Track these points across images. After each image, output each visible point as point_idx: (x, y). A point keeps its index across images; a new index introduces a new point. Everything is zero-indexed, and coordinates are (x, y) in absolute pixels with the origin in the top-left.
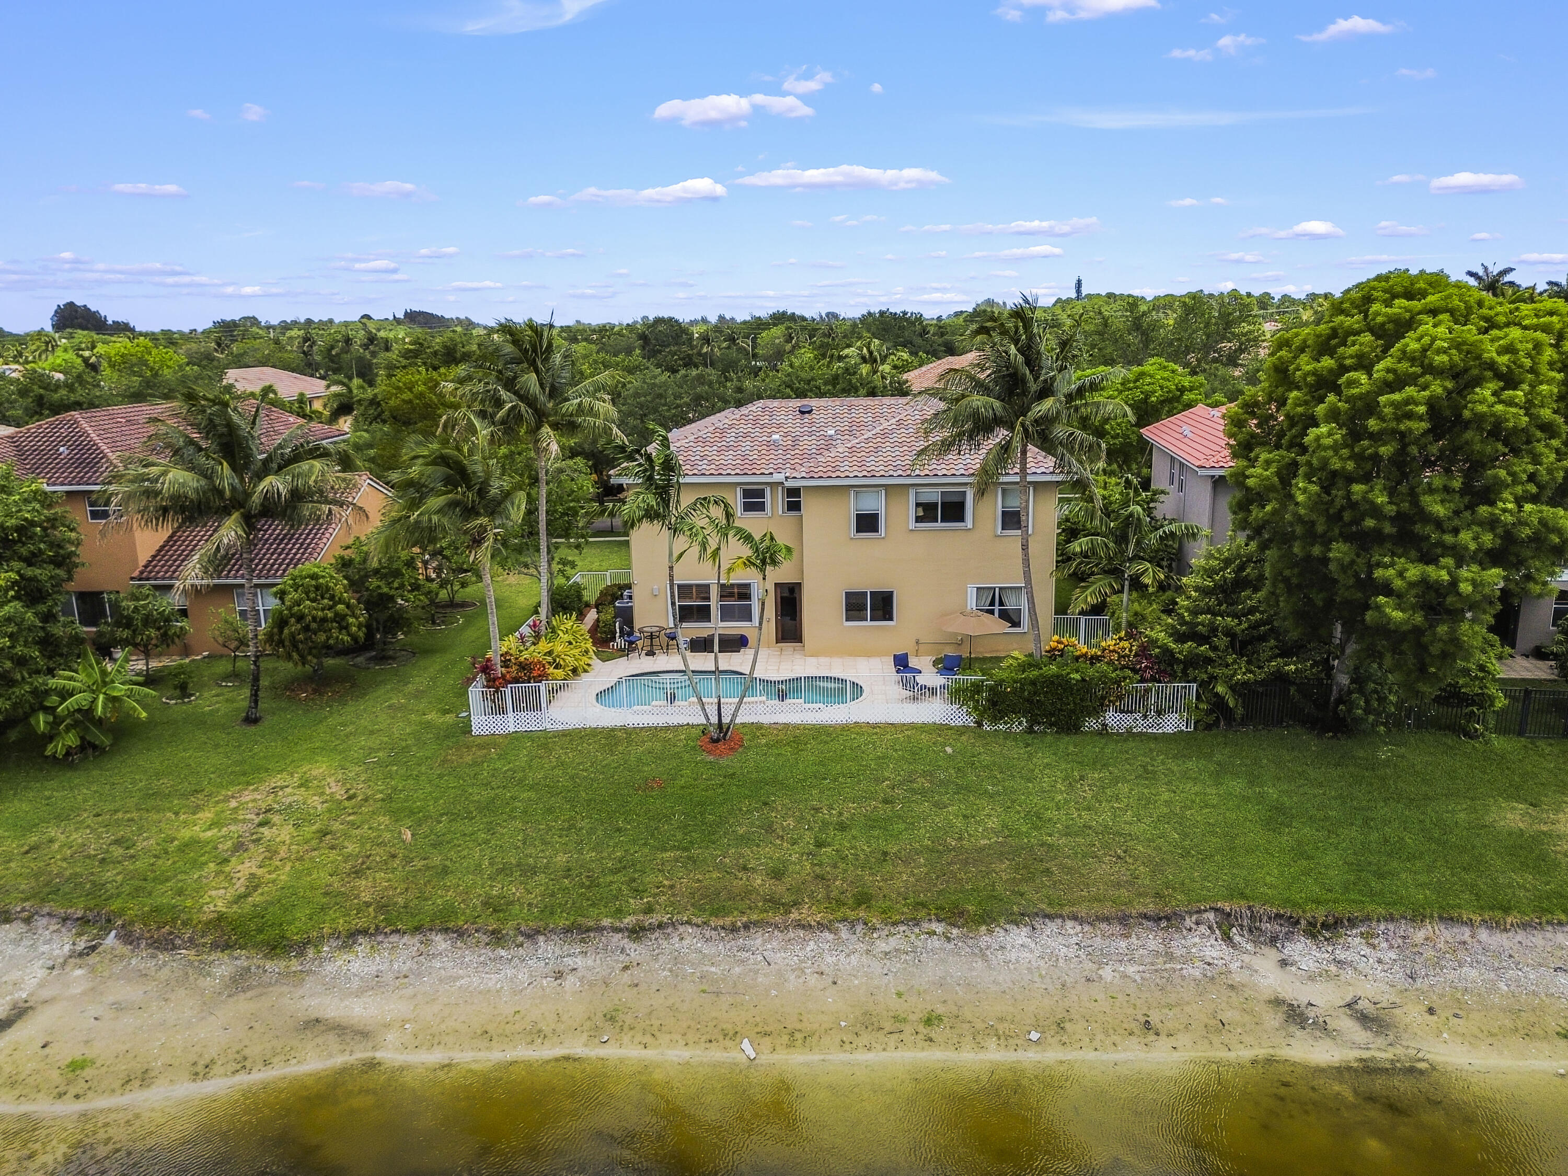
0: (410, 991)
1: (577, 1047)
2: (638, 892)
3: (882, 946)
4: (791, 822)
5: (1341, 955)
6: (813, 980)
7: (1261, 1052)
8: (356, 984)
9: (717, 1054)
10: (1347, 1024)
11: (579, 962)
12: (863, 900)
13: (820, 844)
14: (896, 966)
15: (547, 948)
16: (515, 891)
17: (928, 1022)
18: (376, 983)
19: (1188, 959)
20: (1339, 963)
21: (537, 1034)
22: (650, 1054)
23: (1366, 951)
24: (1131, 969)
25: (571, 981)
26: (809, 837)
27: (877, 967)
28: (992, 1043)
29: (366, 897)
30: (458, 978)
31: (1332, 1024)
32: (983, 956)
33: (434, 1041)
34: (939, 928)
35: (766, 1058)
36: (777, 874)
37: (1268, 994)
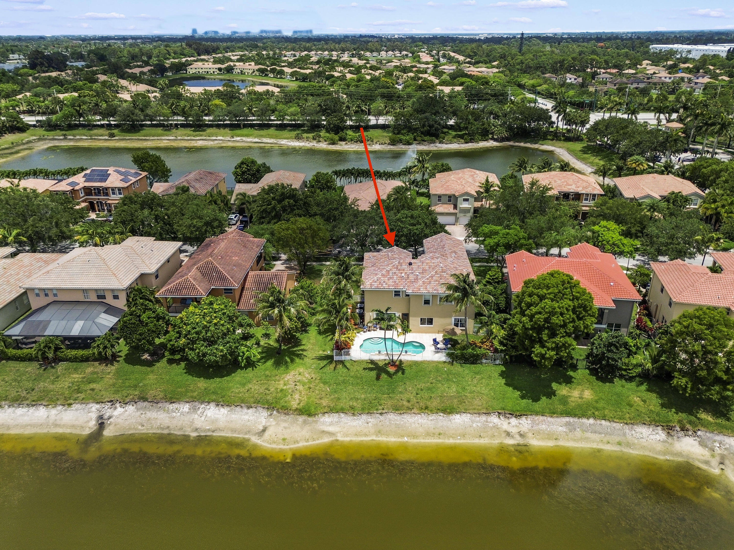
0: (339, 426)
1: (374, 438)
2: (380, 405)
3: (430, 418)
4: (410, 388)
5: (521, 422)
6: (417, 425)
7: (500, 441)
8: (328, 424)
9: (400, 440)
10: (517, 436)
11: (371, 420)
12: (426, 408)
13: (417, 394)
14: (433, 422)
15: (364, 417)
17: (439, 434)
19: (490, 422)
20: (520, 423)
21: (366, 435)
22: (388, 439)
23: (526, 421)
24: (479, 424)
25: (370, 424)
28: (451, 439)
31: (514, 436)
32: (451, 421)
33: (347, 436)
34: (442, 414)
35: (410, 441)
37: (504, 430)
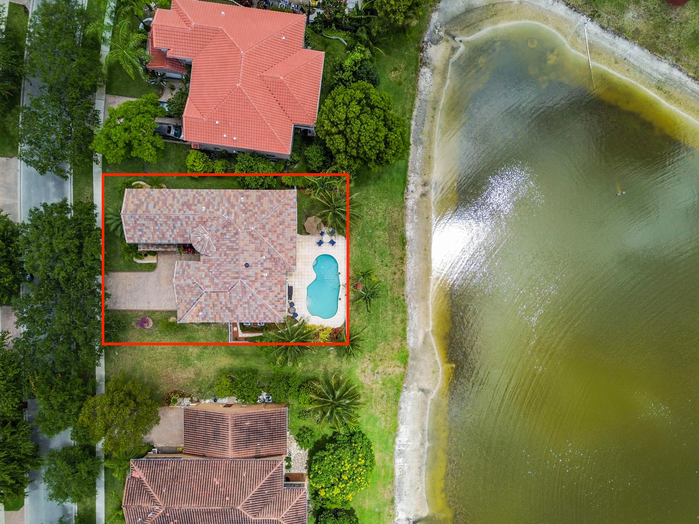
0: (418, 331)
2: (399, 297)
3: (410, 256)
4: (381, 271)
6: (416, 267)
8: (415, 340)
10: (427, 188)
11: (411, 305)
12: (402, 259)
13: (387, 266)
16: (399, 319)
18: (416, 337)
19: (413, 207)
23: (411, 178)
24: (415, 217)
25: (416, 306)
26: (385, 268)
27: (414, 257)
29: (399, 345)
30: (415, 324)
31: (426, 190)
32: (412, 240)
36: (395, 273)
37: (420, 197)
